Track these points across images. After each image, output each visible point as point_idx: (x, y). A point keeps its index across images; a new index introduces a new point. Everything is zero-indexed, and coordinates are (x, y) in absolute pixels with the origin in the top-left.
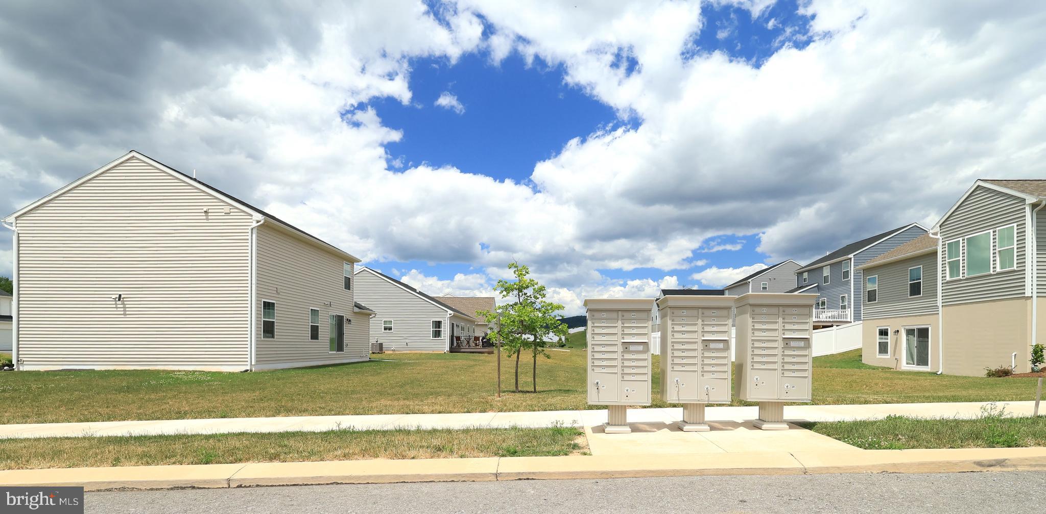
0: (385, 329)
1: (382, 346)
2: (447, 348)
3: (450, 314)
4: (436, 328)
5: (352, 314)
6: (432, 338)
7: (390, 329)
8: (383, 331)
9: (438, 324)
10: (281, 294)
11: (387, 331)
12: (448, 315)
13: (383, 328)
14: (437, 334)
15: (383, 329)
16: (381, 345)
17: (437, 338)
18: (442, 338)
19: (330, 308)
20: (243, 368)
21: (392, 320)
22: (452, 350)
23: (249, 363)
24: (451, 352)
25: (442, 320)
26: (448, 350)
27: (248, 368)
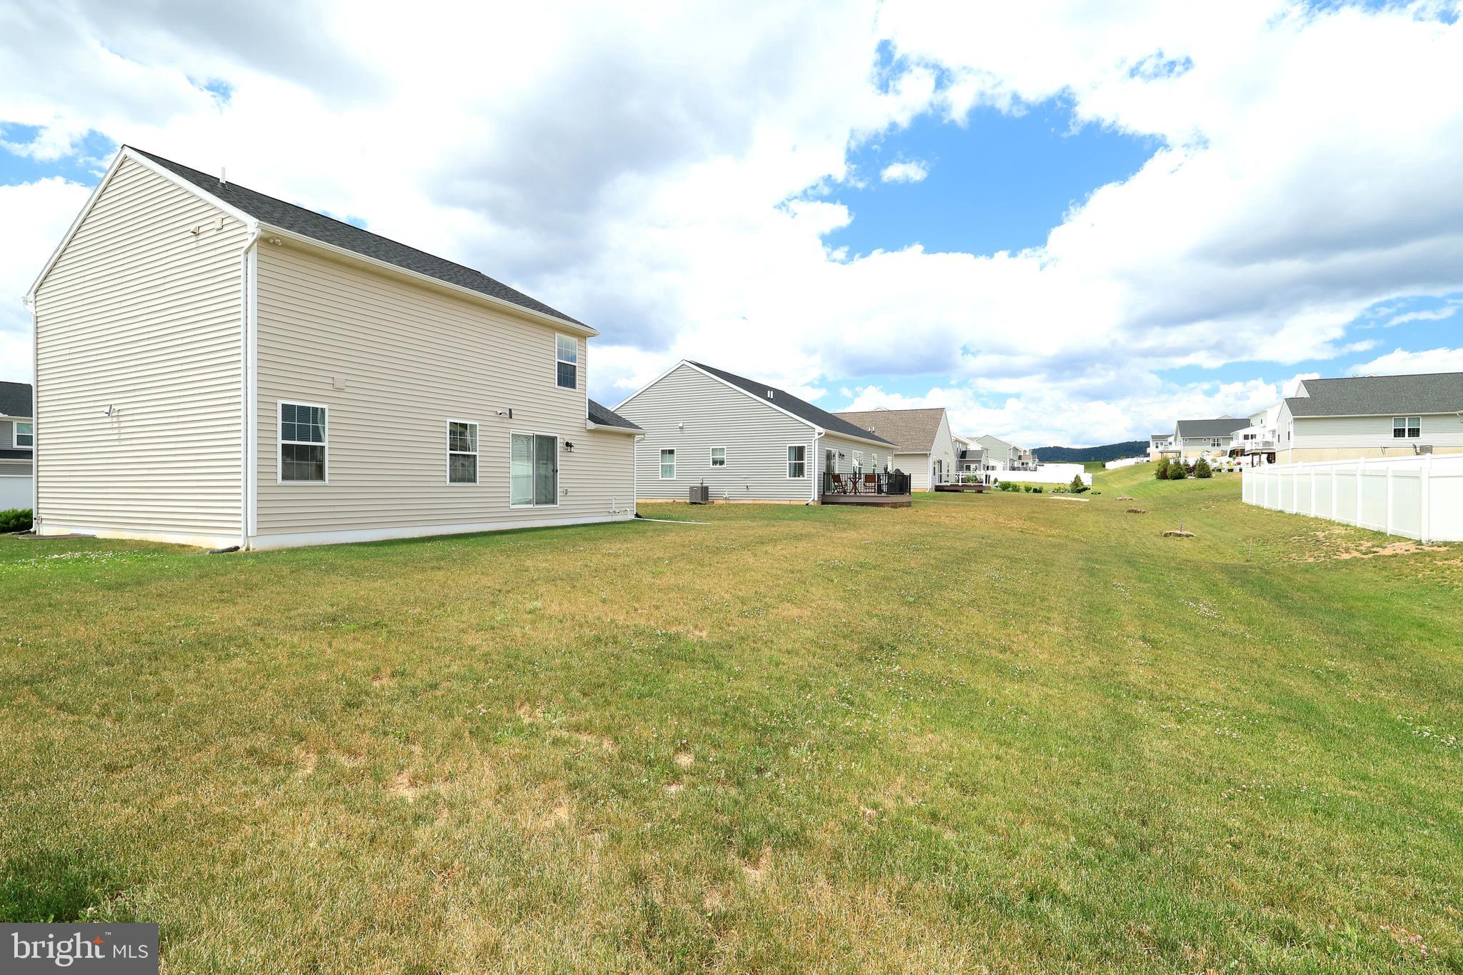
0: (715, 462)
1: (708, 491)
2: (813, 495)
3: (819, 434)
4: (795, 460)
5: (586, 434)
6: (788, 478)
7: (722, 463)
8: (711, 466)
9: (799, 452)
10: (347, 390)
11: (718, 466)
12: (817, 434)
13: (711, 461)
14: (798, 470)
15: (711, 463)
16: (707, 488)
17: (797, 478)
18: (805, 478)
19: (511, 421)
20: (222, 543)
21: (725, 447)
22: (824, 500)
23: (242, 532)
24: (823, 503)
25: (805, 445)
26: (816, 499)
27: (238, 542)
